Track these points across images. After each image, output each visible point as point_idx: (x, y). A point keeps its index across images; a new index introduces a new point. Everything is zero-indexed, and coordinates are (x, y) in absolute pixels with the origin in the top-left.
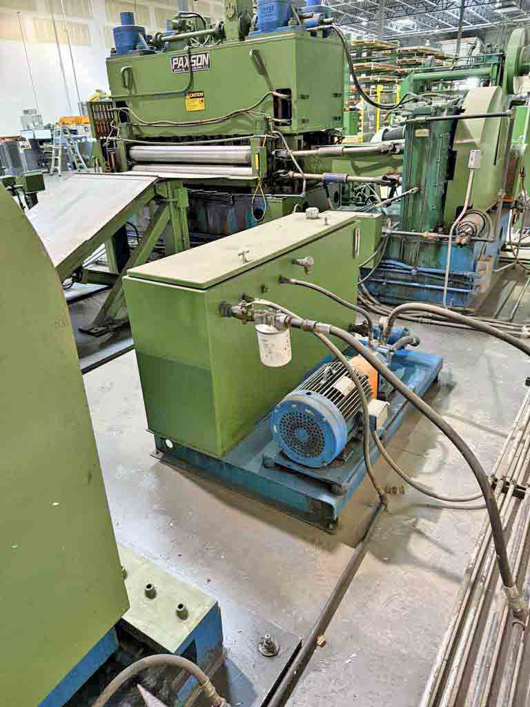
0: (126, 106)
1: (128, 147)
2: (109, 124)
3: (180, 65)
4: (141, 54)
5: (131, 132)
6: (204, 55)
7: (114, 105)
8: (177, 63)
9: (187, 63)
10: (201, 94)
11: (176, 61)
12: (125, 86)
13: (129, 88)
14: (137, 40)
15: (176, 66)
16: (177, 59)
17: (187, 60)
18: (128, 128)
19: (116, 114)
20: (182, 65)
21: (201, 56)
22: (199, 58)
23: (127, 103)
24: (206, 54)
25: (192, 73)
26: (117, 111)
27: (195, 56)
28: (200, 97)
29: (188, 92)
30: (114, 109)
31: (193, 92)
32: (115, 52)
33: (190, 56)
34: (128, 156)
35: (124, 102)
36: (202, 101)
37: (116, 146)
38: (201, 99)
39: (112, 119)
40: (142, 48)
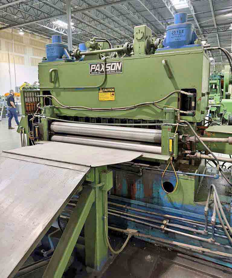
0: (51, 94)
1: (50, 122)
2: (36, 105)
3: (96, 69)
4: (65, 62)
5: (53, 112)
6: (118, 63)
7: (41, 93)
8: (94, 68)
9: (103, 69)
10: (113, 90)
11: (93, 67)
12: (51, 82)
13: (54, 82)
14: (63, 53)
15: (93, 70)
16: (95, 65)
17: (103, 66)
18: (51, 109)
19: (42, 99)
20: (99, 69)
21: (115, 64)
22: (114, 66)
23: (51, 93)
24: (119, 63)
25: (106, 75)
26: (43, 97)
27: (110, 64)
28: (111, 92)
29: (102, 88)
30: (40, 96)
31: (106, 88)
32: (46, 59)
33: (106, 64)
34: (49, 129)
35: (49, 91)
36: (113, 95)
37: (41, 122)
38: (112, 93)
39: (38, 102)
40: (66, 58)
